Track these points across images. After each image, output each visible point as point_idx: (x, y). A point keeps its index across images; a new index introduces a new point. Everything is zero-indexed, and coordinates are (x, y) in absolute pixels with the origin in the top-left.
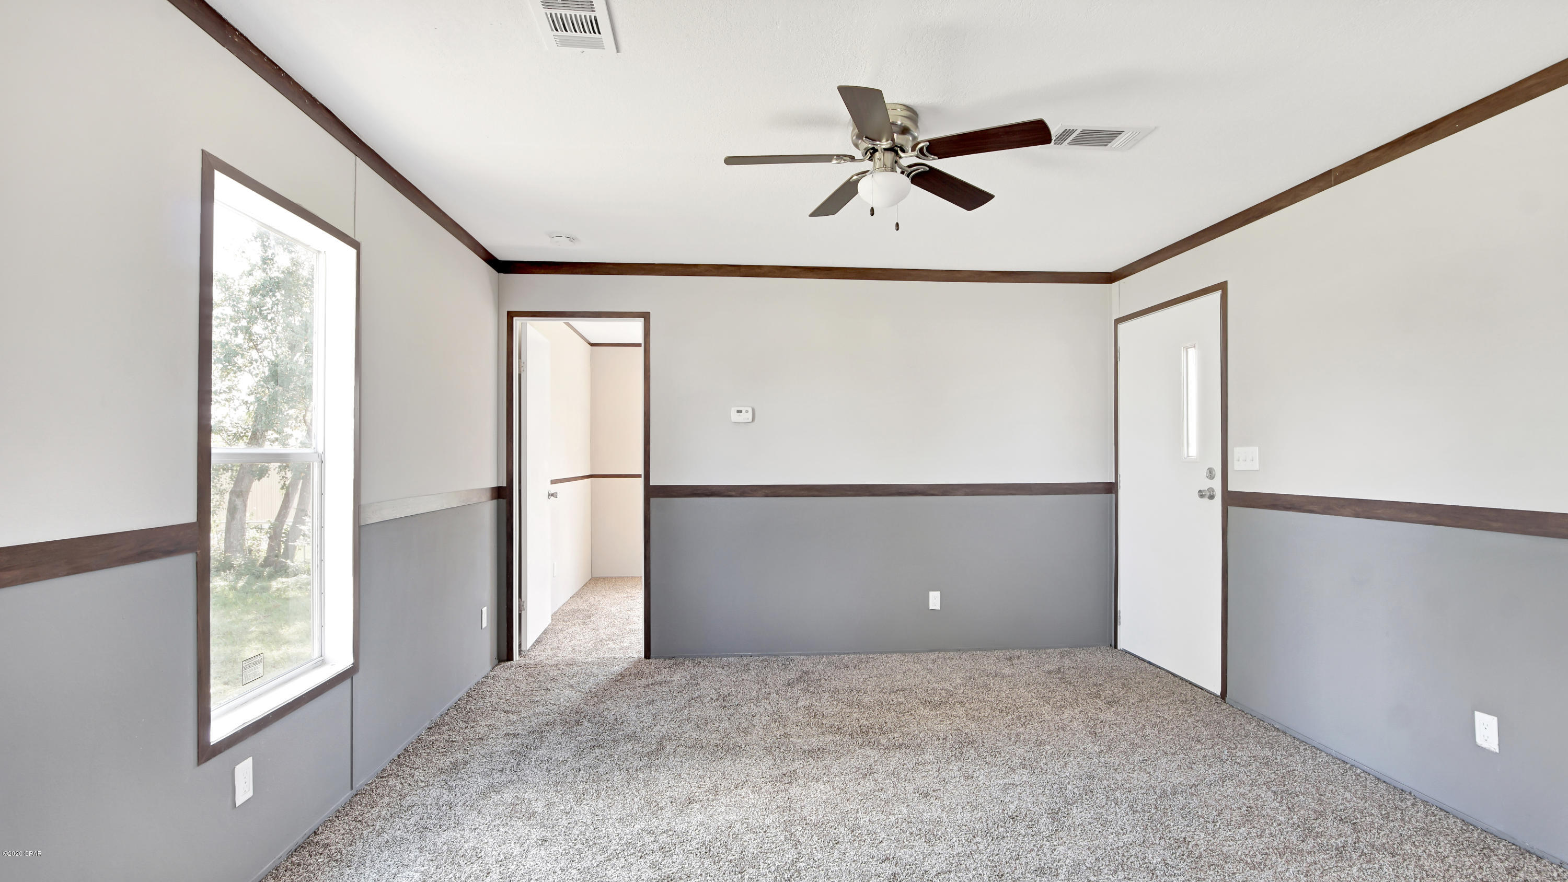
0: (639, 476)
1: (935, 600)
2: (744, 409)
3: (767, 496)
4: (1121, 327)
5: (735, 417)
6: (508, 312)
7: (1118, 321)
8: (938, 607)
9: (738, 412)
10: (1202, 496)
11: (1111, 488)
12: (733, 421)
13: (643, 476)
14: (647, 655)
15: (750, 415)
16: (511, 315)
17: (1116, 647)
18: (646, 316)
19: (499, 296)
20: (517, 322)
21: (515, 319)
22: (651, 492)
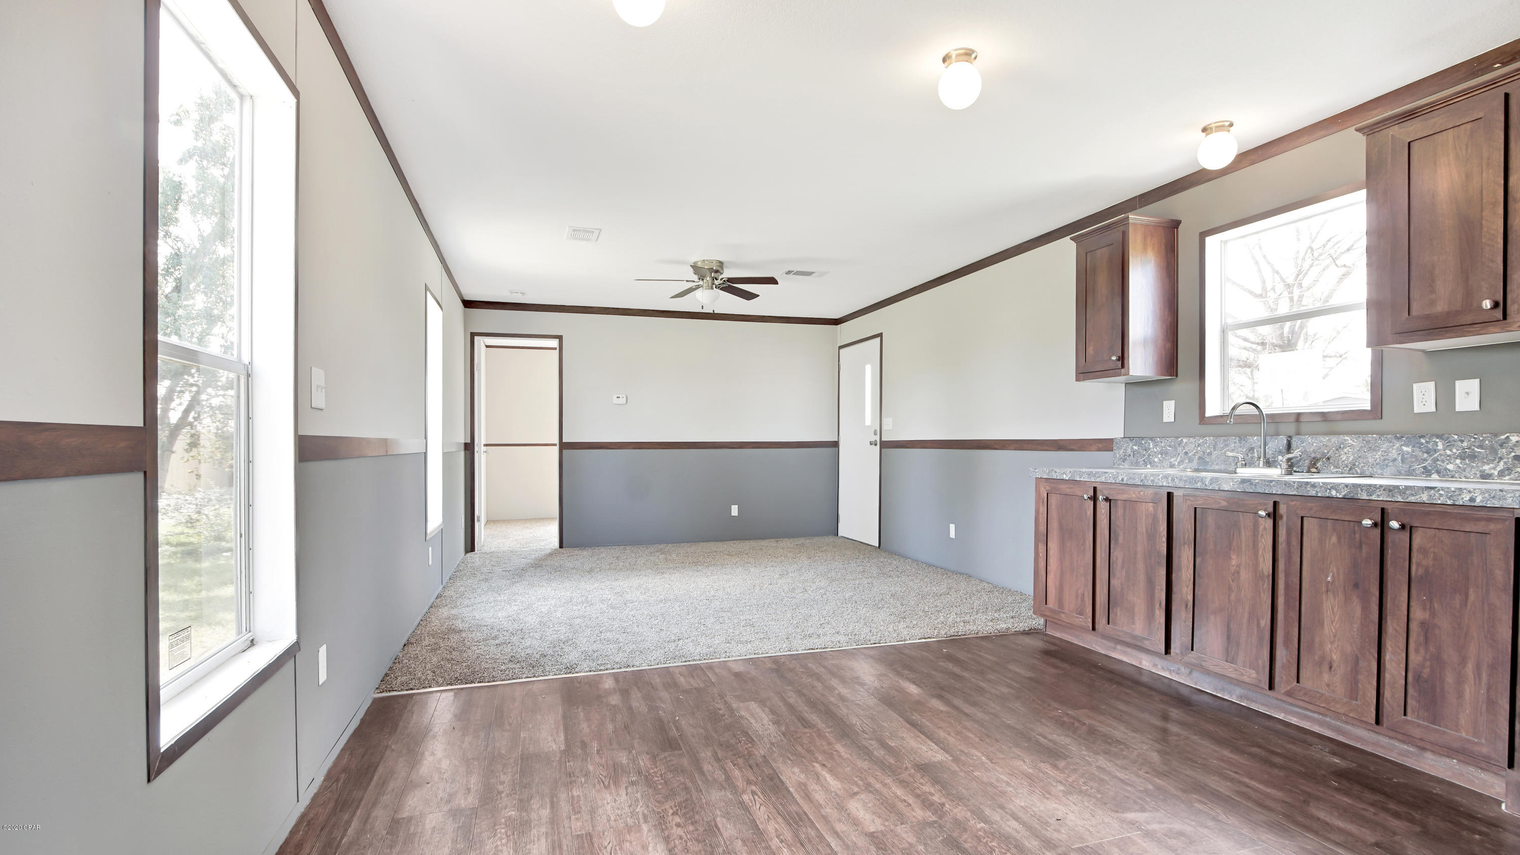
0: (555, 445)
1: (735, 510)
2: (621, 396)
3: (635, 448)
4: (841, 351)
5: (616, 401)
6: (471, 333)
7: (841, 347)
8: (736, 514)
9: (617, 397)
10: (871, 444)
11: (835, 444)
12: (614, 403)
13: (558, 445)
14: (561, 546)
15: (625, 399)
16: (473, 335)
17: (837, 535)
18: (560, 338)
19: (466, 321)
20: (476, 338)
21: (475, 337)
22: (564, 446)
